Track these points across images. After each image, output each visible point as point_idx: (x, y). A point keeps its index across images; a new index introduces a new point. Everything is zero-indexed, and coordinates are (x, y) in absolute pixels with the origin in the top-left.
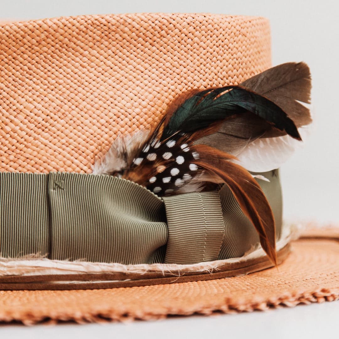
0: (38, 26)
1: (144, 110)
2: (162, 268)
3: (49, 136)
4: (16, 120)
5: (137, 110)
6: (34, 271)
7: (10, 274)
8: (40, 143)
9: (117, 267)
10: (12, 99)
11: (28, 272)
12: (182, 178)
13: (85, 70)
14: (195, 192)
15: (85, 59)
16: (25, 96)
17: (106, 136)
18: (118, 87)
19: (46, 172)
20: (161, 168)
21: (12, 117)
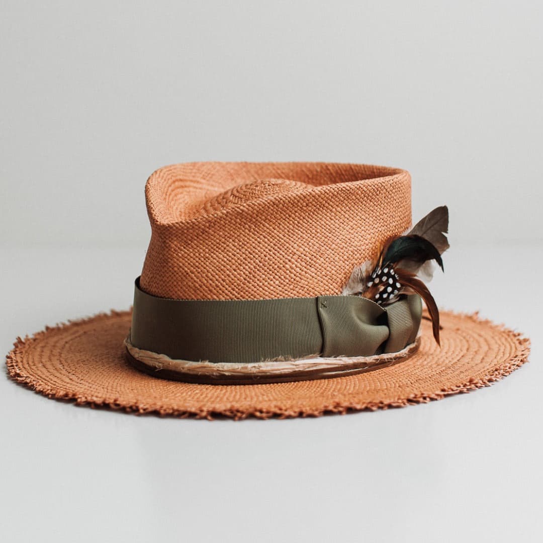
0: (309, 194)
1: (367, 247)
2: (385, 356)
3: (314, 270)
4: (292, 260)
5: (363, 248)
6: (312, 367)
7: (297, 370)
8: (309, 276)
9: (360, 359)
10: (288, 245)
11: (309, 368)
12: (393, 294)
13: (332, 221)
14: (396, 301)
15: (333, 214)
16: (297, 242)
17: (348, 267)
18: (352, 232)
19: (314, 297)
20: (382, 288)
21: (289, 258)
